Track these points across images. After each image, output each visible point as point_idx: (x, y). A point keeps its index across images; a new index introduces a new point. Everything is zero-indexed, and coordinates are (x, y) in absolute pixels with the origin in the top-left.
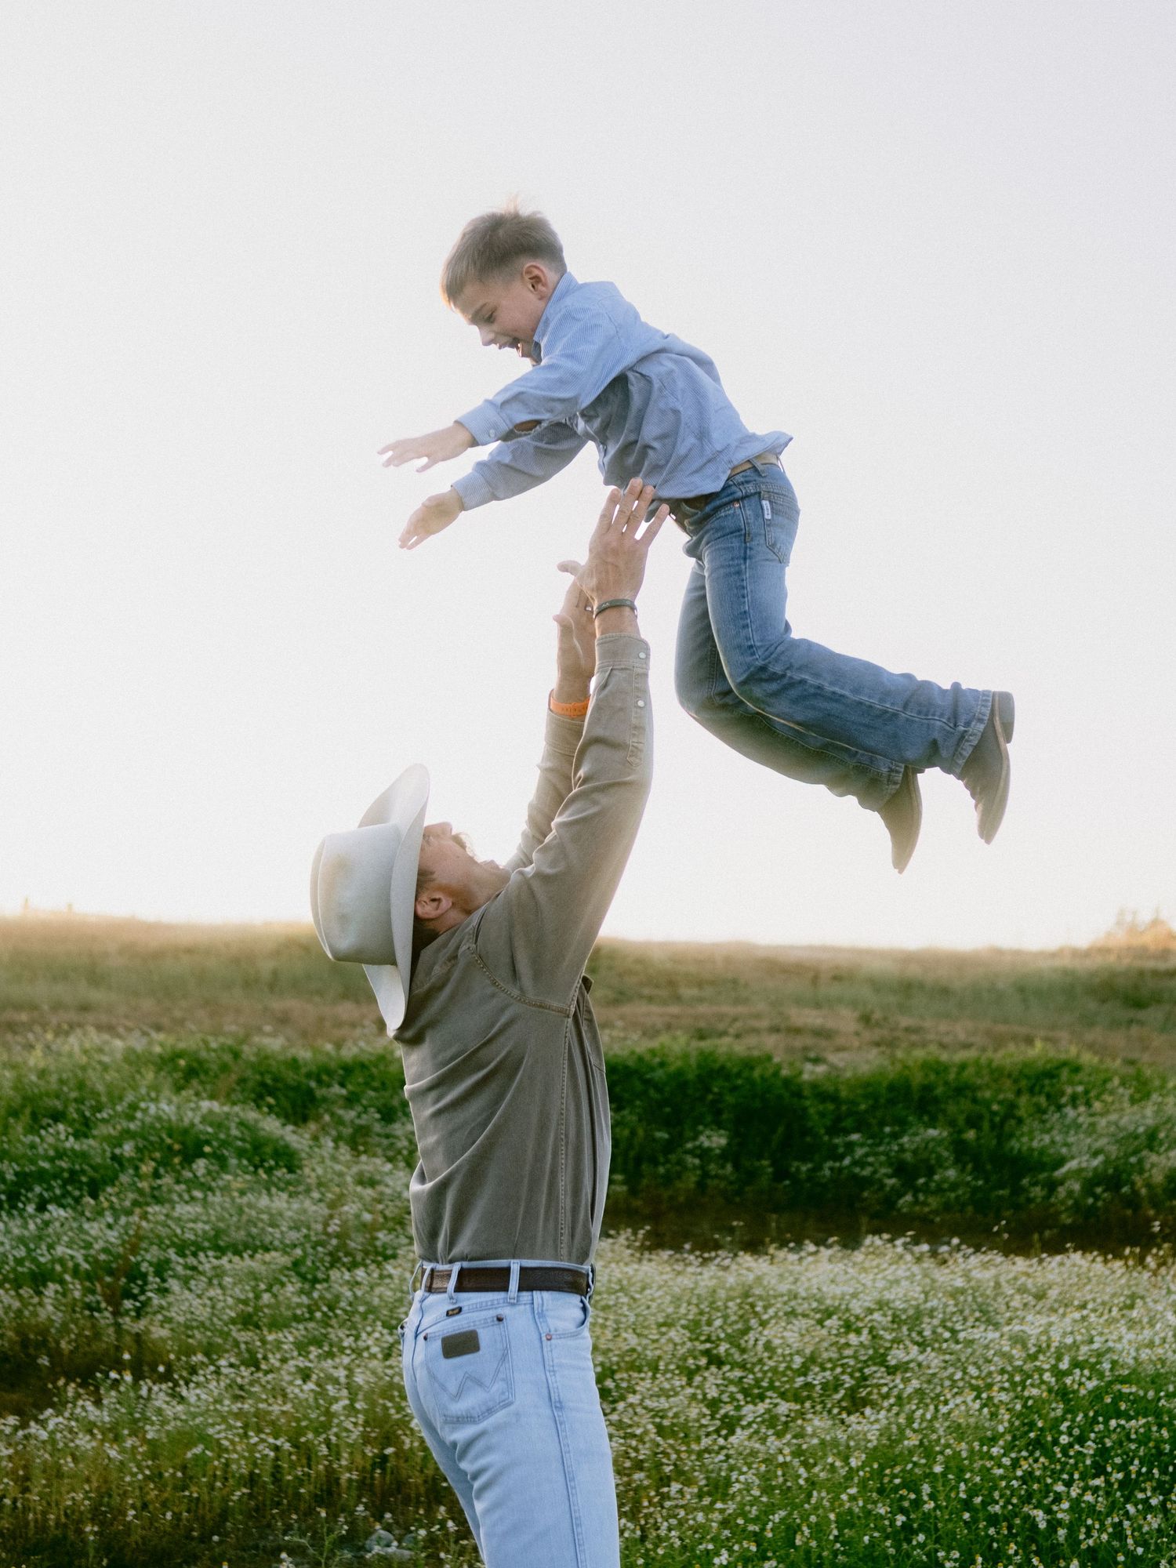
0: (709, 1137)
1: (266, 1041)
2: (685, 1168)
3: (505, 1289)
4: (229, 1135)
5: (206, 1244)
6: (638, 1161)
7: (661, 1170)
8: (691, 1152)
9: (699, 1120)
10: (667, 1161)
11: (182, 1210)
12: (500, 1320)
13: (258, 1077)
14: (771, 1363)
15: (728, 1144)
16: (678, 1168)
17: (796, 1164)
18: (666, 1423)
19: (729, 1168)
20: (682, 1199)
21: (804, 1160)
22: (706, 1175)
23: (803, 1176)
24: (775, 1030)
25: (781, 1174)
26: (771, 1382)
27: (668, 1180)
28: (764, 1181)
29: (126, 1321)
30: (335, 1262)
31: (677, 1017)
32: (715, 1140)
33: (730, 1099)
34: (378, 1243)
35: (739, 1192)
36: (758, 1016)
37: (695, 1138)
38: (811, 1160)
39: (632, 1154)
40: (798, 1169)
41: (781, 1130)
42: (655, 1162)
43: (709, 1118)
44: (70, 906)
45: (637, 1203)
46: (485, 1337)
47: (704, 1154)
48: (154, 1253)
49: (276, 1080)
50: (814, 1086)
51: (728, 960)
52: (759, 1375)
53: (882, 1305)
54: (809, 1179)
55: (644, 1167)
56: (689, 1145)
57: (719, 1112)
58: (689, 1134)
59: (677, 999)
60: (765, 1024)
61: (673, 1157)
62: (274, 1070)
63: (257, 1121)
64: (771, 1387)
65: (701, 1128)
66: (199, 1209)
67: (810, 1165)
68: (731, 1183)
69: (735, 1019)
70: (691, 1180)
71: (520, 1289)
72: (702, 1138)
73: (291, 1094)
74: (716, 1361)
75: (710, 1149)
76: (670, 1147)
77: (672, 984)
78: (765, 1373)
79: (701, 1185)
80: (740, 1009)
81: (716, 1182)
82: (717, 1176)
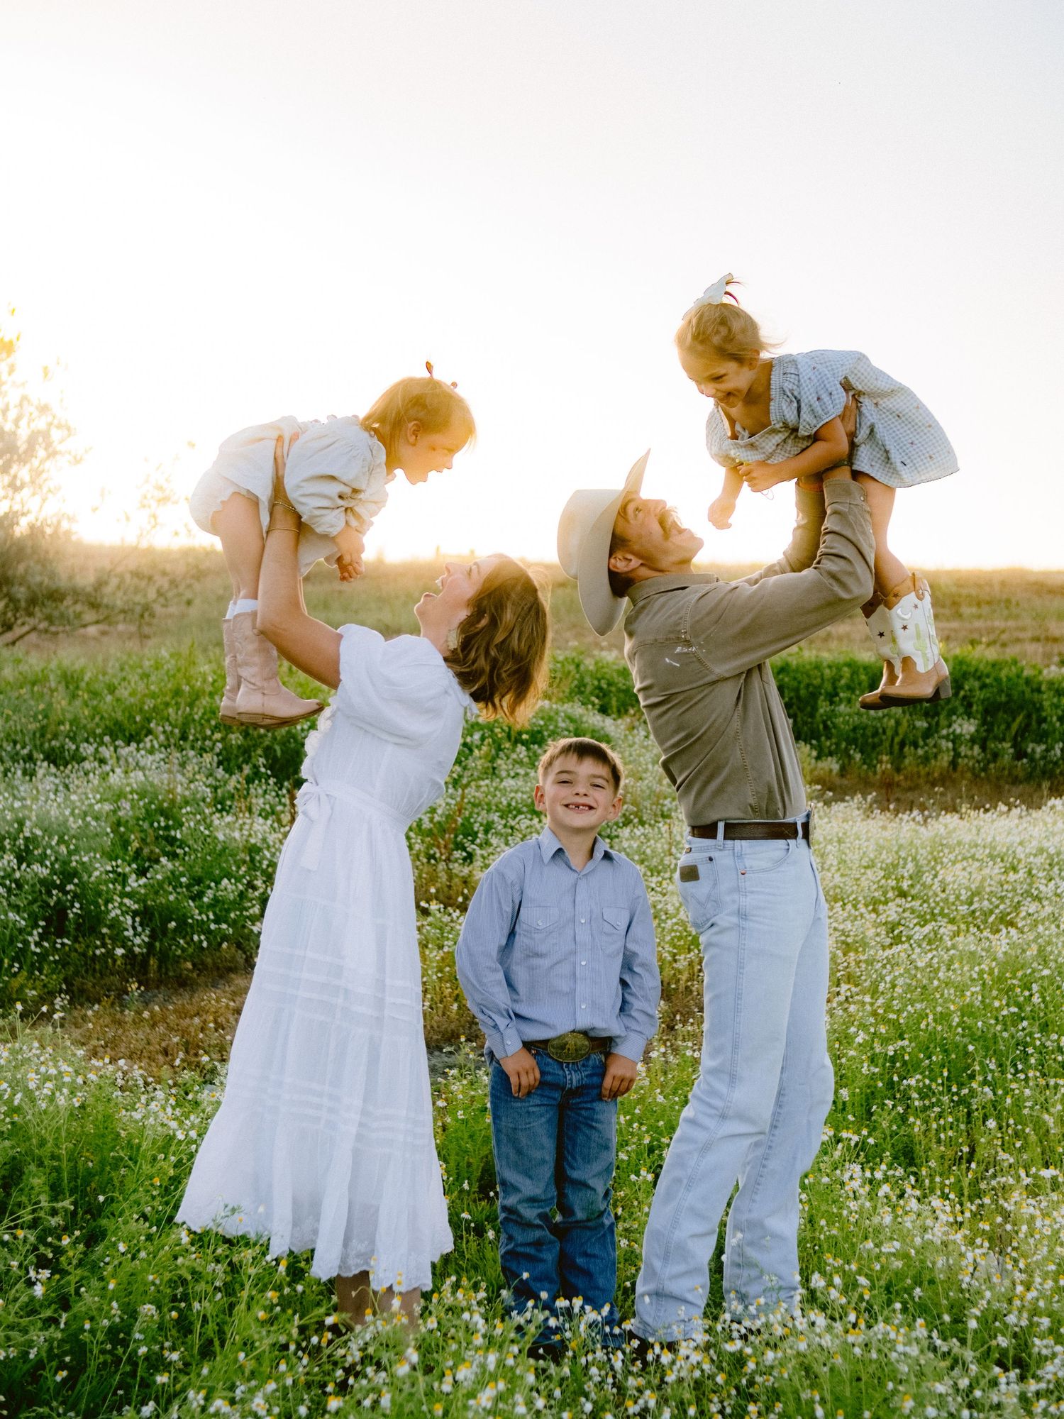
0: (961, 726)
1: (604, 654)
2: (940, 751)
3: (714, 837)
4: (556, 726)
5: (525, 809)
6: (902, 744)
7: (920, 752)
8: (947, 738)
9: (953, 712)
10: (926, 744)
11: (509, 783)
12: (711, 859)
13: (596, 683)
14: (943, 895)
15: (977, 731)
16: (935, 750)
17: (1031, 746)
18: (850, 940)
19: (977, 749)
20: (936, 775)
21: (1039, 742)
22: (957, 755)
23: (1038, 756)
24: (1036, 639)
25: (1020, 754)
26: (942, 909)
27: (926, 759)
28: (1006, 759)
29: (456, 867)
30: (627, 822)
31: (955, 631)
32: (966, 727)
33: (980, 695)
34: (665, 809)
35: (985, 769)
36: (1023, 629)
37: (950, 726)
38: (1046, 743)
39: (897, 740)
40: (1033, 750)
41: (1020, 719)
42: (916, 746)
43: (961, 710)
44: (472, 552)
45: (899, 778)
46: (702, 870)
47: (956, 739)
48: (483, 817)
49: (609, 684)
50: (1051, 683)
51: (1003, 584)
52: (933, 905)
53: (1041, 851)
54: (1043, 758)
55: (906, 749)
56: (944, 732)
57: (970, 705)
58: (943, 722)
59: (959, 616)
60: (1029, 634)
61: (931, 742)
62: (608, 676)
63: (581, 716)
64: (942, 914)
65: (954, 718)
66: (520, 783)
67: (1043, 747)
68: (978, 762)
69: (1003, 632)
70: (945, 760)
71: (725, 838)
72: (955, 726)
73: (622, 695)
74: (903, 894)
75: (961, 735)
76: (927, 734)
77: (955, 604)
78: (937, 904)
79: (954, 764)
80: (1011, 623)
81: (966, 760)
82: (966, 756)
